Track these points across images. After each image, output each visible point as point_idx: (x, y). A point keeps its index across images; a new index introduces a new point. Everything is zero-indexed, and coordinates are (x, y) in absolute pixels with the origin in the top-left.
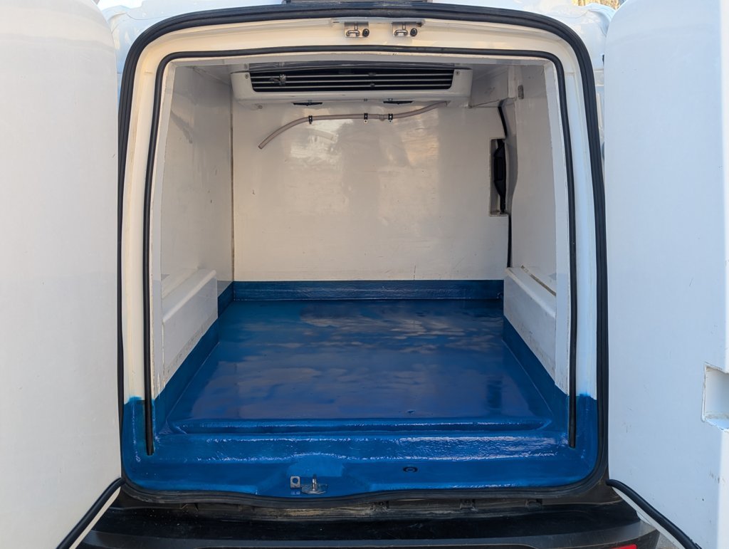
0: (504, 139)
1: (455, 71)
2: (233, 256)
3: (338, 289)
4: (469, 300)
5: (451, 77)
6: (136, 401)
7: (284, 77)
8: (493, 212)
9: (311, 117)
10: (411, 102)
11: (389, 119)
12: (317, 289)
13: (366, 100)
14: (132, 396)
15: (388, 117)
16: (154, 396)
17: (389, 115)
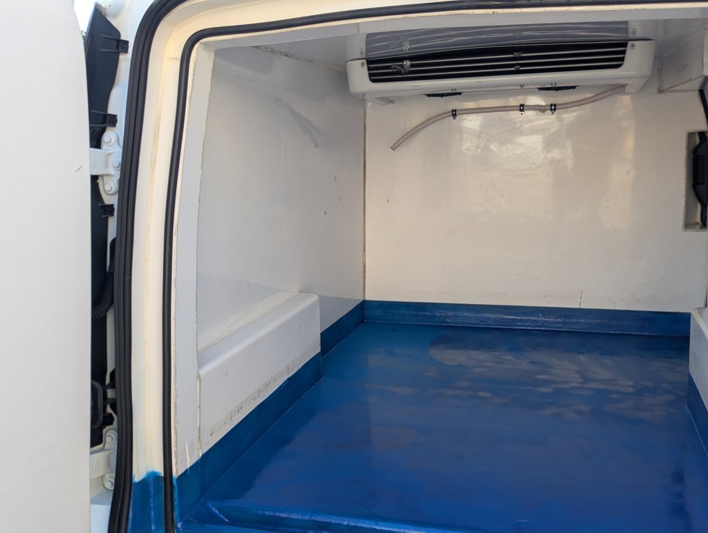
0: (707, 132)
1: (630, 43)
2: (364, 272)
3: (484, 315)
4: (652, 336)
5: (624, 52)
6: (153, 476)
7: (407, 63)
8: (688, 225)
9: (455, 111)
10: (574, 87)
11: (551, 110)
12: (459, 314)
13: (522, 86)
14: (150, 470)
15: (549, 108)
16: (177, 471)
17: (551, 105)
